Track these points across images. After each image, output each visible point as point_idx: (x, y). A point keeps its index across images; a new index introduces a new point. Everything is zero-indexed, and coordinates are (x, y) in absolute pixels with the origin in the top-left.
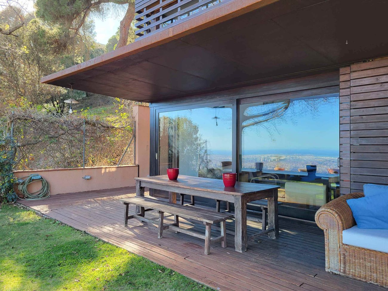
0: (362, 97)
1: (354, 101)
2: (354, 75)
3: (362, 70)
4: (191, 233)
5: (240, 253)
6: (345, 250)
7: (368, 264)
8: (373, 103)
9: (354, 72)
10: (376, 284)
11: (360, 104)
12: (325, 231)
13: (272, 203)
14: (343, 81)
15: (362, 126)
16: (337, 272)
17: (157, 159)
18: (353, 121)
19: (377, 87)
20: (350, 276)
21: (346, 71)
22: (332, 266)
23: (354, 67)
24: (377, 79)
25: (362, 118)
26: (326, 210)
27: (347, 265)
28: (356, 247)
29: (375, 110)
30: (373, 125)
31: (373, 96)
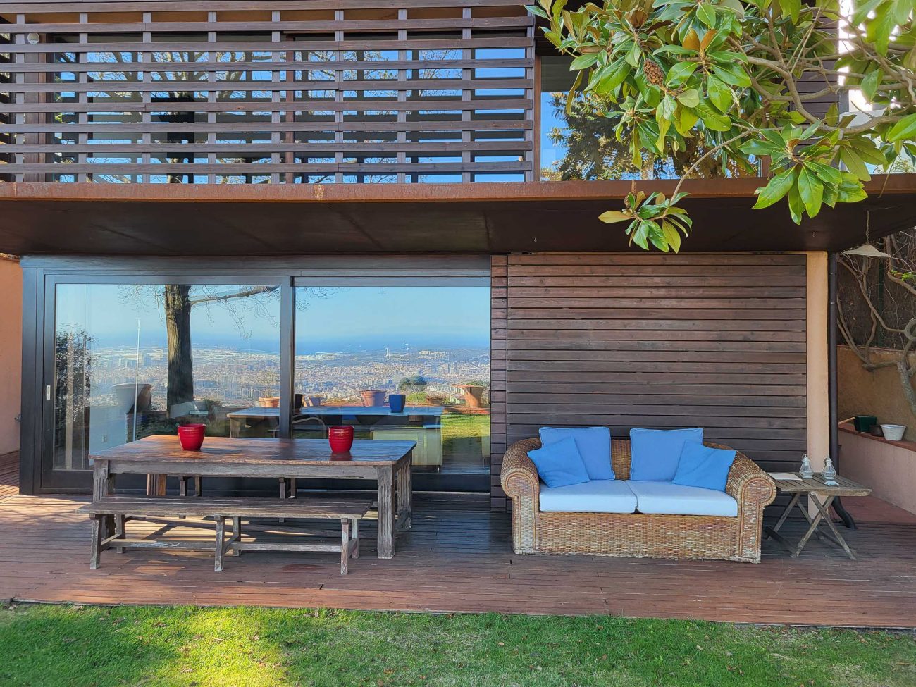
0: (522, 303)
1: (512, 308)
2: (512, 271)
3: (523, 265)
4: (293, 546)
5: (388, 560)
6: (541, 520)
7: (568, 531)
8: (536, 314)
9: (513, 265)
10: (575, 553)
11: (520, 313)
12: (516, 499)
13: (406, 471)
14: (496, 277)
15: (522, 345)
16: (530, 552)
17: (48, 398)
18: (511, 336)
19: (541, 292)
20: (547, 552)
21: (500, 261)
22: (525, 544)
23: (512, 259)
24: (541, 280)
25: (522, 333)
26: (519, 470)
27: (544, 538)
28: (554, 512)
29: (538, 323)
30: (536, 344)
31: (536, 303)
